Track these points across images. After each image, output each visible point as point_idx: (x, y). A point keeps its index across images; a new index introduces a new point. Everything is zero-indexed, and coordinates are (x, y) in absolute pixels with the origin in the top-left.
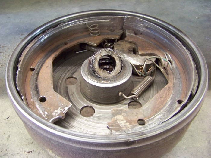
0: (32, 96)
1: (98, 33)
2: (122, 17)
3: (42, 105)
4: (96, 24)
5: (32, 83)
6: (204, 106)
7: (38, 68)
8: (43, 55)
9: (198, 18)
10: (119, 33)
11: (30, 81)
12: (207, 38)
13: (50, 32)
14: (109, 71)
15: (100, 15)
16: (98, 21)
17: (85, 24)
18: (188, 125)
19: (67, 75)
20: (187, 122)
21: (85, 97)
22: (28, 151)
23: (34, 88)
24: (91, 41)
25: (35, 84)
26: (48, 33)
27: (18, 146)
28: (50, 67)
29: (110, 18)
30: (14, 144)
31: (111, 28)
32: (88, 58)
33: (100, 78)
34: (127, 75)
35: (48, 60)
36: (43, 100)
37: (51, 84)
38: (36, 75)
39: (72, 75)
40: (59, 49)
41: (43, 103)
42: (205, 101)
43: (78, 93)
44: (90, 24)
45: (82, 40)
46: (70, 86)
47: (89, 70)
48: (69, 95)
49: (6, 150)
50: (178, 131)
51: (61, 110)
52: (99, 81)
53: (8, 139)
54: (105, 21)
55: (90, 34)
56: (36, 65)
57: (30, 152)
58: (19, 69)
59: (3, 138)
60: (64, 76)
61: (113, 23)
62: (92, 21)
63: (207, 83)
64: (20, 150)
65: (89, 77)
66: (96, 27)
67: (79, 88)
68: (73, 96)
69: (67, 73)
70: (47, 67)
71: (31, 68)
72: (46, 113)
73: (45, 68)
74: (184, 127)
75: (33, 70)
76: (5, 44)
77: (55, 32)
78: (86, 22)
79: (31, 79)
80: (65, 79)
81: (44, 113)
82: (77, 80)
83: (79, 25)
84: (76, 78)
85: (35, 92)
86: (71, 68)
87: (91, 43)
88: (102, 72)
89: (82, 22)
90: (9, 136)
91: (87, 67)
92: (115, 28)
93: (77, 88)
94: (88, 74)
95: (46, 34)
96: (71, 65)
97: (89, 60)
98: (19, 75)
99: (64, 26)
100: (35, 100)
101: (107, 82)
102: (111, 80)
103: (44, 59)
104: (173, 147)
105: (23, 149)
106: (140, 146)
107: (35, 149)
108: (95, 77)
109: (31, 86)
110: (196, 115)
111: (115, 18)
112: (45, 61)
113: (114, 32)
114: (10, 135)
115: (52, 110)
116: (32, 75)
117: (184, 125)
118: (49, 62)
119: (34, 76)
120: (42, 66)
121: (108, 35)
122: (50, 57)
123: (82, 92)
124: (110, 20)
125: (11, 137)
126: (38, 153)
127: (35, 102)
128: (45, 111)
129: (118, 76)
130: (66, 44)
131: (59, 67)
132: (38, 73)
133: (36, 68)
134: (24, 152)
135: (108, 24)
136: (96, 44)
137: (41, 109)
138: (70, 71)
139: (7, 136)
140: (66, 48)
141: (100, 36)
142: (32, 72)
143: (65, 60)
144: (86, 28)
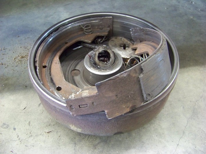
0: (50, 87)
1: (91, 31)
2: (108, 17)
3: (59, 93)
4: (88, 25)
5: (47, 77)
6: (178, 81)
7: (49, 65)
8: (50, 54)
9: (167, 8)
10: (107, 30)
11: (45, 76)
12: (175, 26)
13: (54, 35)
14: (106, 63)
15: (90, 18)
16: (89, 22)
17: (80, 25)
18: (168, 95)
19: (71, 68)
20: (167, 93)
21: (89, 84)
22: (48, 132)
23: (50, 81)
24: (86, 39)
25: (50, 78)
26: (52, 36)
27: (39, 128)
28: (59, 63)
29: (99, 19)
30: (35, 128)
31: (100, 27)
32: (87, 53)
33: (100, 68)
34: (119, 64)
35: (55, 58)
36: (59, 89)
37: (63, 76)
38: (49, 71)
39: (75, 68)
40: (61, 48)
41: (60, 92)
42: (178, 78)
43: (83, 82)
44: (83, 25)
45: (78, 39)
46: (76, 77)
47: (91, 63)
48: (77, 84)
49: (30, 133)
50: (162, 100)
51: (74, 95)
52: (100, 70)
53: (29, 124)
54: (95, 21)
55: (84, 33)
56: (47, 63)
57: (49, 132)
58: (38, 68)
59: (25, 125)
60: (69, 70)
61: (101, 22)
62: (84, 23)
63: (179, 64)
64: (41, 132)
65: (91, 68)
66: (89, 27)
67: (83, 78)
68: (79, 84)
69: (70, 67)
70: (56, 63)
71: (43, 66)
72: (64, 98)
73: (55, 64)
74: (165, 97)
75: (45, 67)
76: (5, 46)
77: (57, 35)
78: (80, 24)
79: (45, 74)
80: (70, 72)
81: (62, 98)
82: (80, 72)
83: (75, 27)
84: (79, 70)
85: (51, 84)
86: (73, 63)
87: (86, 41)
88: (101, 64)
89: (77, 24)
90: (30, 123)
91: (88, 61)
92: (103, 26)
93: (81, 78)
94: (91, 66)
95: (51, 37)
96: (72, 60)
97: (89, 55)
98: (39, 72)
99: (63, 29)
100: (53, 90)
101: (106, 71)
102: (109, 69)
103: (52, 57)
104: (159, 112)
105: (43, 130)
106: (138, 112)
107: (53, 129)
108: (96, 68)
109: (47, 80)
110: (173, 87)
111: (103, 19)
112: (53, 59)
113: (103, 30)
114: (30, 121)
115: (67, 96)
116: (45, 71)
117: (166, 95)
118: (57, 59)
119: (47, 72)
120: (52, 63)
121: (99, 33)
122: (56, 55)
123: (86, 80)
124: (99, 20)
125: (31, 122)
126: (56, 132)
127: (54, 91)
128: (62, 97)
129: (113, 66)
130: (66, 43)
131: (63, 63)
132: (50, 69)
133: (47, 65)
134: (44, 133)
135: (97, 24)
136: (90, 42)
137: (59, 96)
138: (73, 65)
139: (28, 122)
140: (67, 47)
141: (93, 34)
142: (45, 69)
143: (67, 57)
144: (80, 29)
